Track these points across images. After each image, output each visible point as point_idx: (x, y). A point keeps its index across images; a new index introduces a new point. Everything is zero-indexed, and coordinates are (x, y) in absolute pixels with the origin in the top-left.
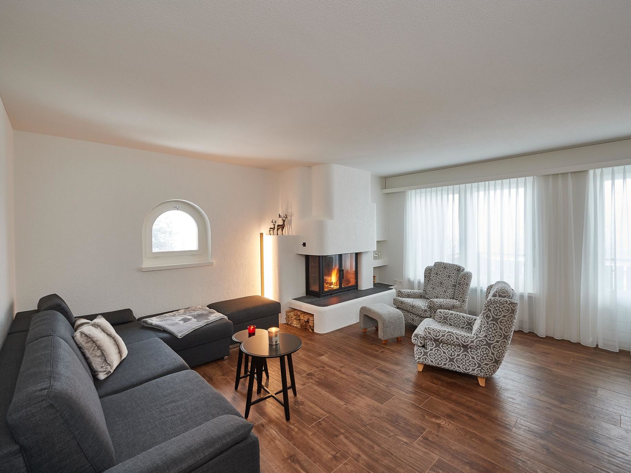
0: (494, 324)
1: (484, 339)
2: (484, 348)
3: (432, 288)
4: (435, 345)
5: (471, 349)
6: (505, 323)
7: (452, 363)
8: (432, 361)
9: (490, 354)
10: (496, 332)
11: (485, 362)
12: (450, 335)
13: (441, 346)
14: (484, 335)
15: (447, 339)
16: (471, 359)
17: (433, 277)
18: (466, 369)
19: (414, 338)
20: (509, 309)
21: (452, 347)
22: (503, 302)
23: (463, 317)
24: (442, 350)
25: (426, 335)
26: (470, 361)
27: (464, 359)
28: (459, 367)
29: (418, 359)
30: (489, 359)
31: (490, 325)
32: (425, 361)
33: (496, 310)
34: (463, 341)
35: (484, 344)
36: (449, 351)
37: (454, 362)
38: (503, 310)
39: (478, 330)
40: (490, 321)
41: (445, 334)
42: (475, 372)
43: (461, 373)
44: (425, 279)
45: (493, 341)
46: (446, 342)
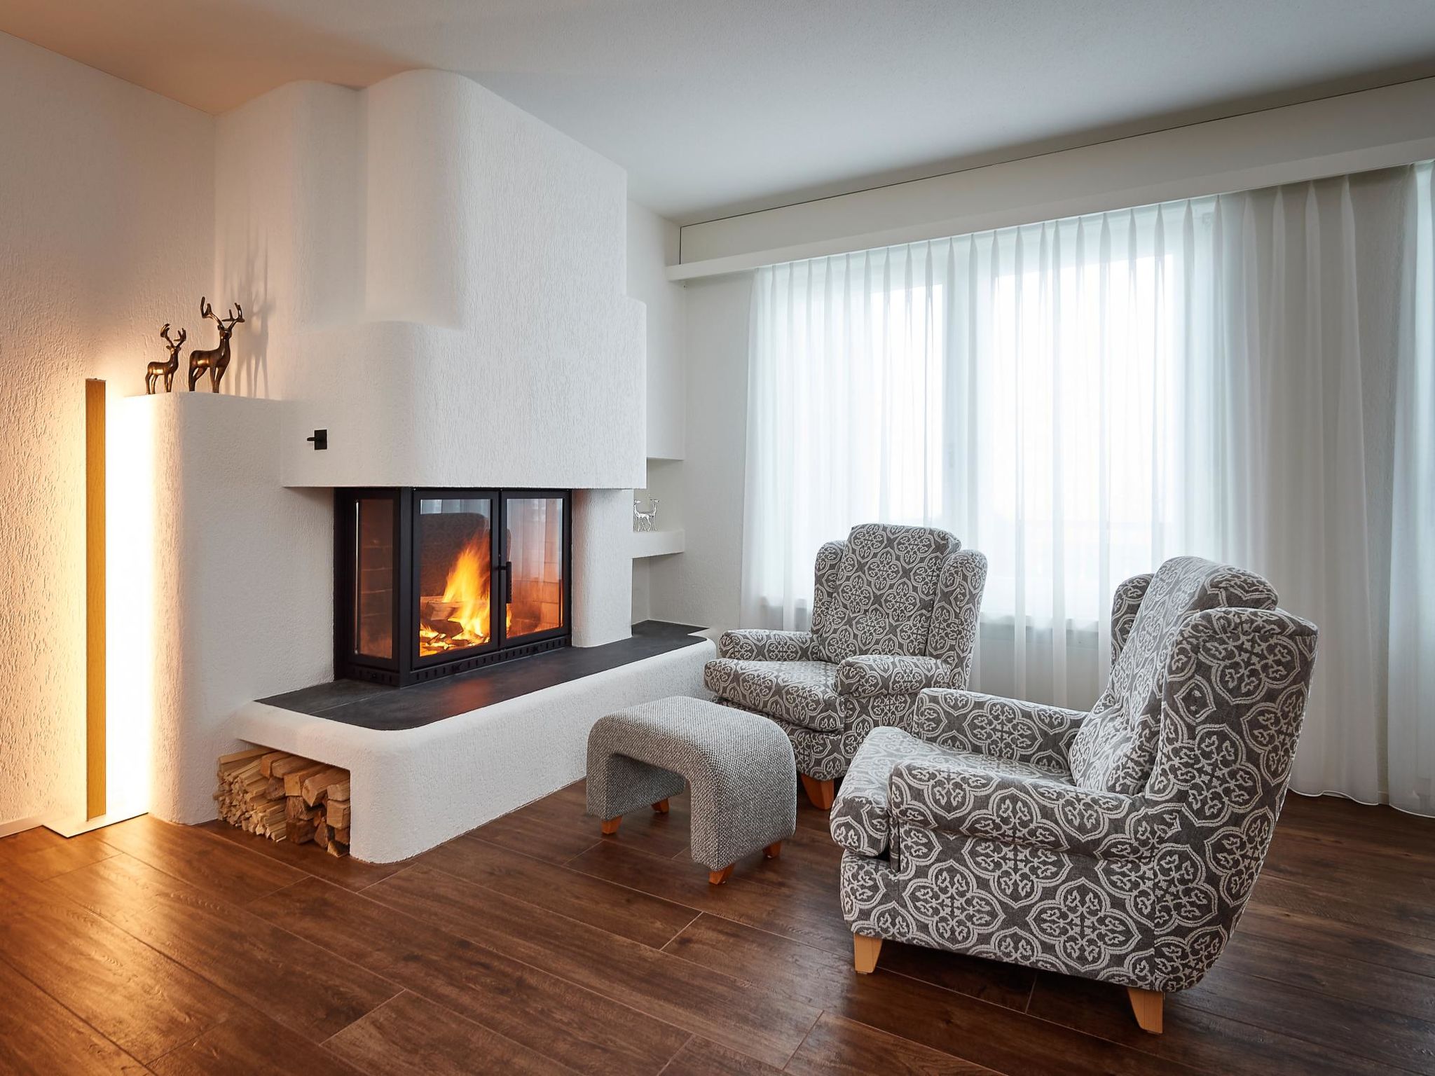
0: (1223, 737)
1: (1170, 813)
2: (1170, 853)
3: (842, 619)
4: (938, 848)
5: (1110, 862)
6: (1273, 730)
7: (1016, 929)
8: (924, 928)
9: (1201, 883)
10: (1229, 773)
11: (1176, 921)
12: (1014, 799)
13: (965, 851)
14: (1175, 791)
15: (998, 821)
16: (1107, 909)
17: (848, 578)
18: (1082, 959)
19: (842, 820)
20: (1292, 661)
21: (1021, 856)
22: (1268, 627)
23: (1027, 715)
24: (971, 870)
25: (902, 803)
26: (1102, 921)
27: (1074, 910)
28: (1048, 948)
29: (859, 918)
30: (1192, 904)
31: (1202, 740)
32: (893, 924)
33: (1236, 666)
34: (1076, 823)
35: (1170, 834)
36: (1007, 874)
37: (1025, 926)
38: (1265, 668)
39: (1130, 764)
40: (1204, 722)
41: (988, 797)
42: (1126, 968)
43: (1057, 976)
44: (817, 589)
45: (1213, 816)
46: (995, 834)
